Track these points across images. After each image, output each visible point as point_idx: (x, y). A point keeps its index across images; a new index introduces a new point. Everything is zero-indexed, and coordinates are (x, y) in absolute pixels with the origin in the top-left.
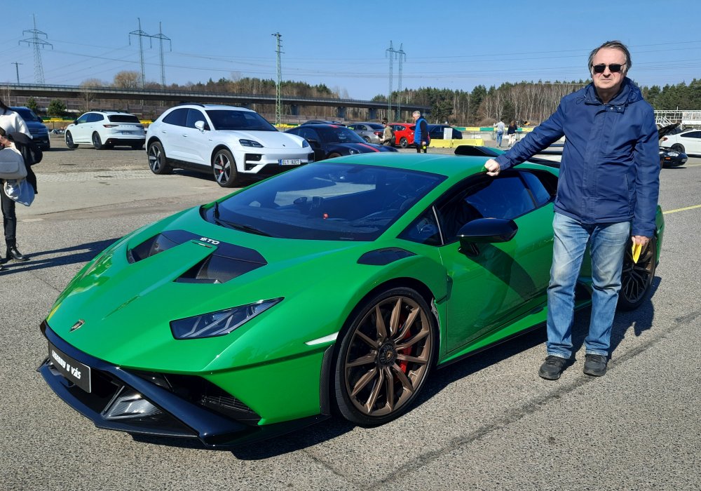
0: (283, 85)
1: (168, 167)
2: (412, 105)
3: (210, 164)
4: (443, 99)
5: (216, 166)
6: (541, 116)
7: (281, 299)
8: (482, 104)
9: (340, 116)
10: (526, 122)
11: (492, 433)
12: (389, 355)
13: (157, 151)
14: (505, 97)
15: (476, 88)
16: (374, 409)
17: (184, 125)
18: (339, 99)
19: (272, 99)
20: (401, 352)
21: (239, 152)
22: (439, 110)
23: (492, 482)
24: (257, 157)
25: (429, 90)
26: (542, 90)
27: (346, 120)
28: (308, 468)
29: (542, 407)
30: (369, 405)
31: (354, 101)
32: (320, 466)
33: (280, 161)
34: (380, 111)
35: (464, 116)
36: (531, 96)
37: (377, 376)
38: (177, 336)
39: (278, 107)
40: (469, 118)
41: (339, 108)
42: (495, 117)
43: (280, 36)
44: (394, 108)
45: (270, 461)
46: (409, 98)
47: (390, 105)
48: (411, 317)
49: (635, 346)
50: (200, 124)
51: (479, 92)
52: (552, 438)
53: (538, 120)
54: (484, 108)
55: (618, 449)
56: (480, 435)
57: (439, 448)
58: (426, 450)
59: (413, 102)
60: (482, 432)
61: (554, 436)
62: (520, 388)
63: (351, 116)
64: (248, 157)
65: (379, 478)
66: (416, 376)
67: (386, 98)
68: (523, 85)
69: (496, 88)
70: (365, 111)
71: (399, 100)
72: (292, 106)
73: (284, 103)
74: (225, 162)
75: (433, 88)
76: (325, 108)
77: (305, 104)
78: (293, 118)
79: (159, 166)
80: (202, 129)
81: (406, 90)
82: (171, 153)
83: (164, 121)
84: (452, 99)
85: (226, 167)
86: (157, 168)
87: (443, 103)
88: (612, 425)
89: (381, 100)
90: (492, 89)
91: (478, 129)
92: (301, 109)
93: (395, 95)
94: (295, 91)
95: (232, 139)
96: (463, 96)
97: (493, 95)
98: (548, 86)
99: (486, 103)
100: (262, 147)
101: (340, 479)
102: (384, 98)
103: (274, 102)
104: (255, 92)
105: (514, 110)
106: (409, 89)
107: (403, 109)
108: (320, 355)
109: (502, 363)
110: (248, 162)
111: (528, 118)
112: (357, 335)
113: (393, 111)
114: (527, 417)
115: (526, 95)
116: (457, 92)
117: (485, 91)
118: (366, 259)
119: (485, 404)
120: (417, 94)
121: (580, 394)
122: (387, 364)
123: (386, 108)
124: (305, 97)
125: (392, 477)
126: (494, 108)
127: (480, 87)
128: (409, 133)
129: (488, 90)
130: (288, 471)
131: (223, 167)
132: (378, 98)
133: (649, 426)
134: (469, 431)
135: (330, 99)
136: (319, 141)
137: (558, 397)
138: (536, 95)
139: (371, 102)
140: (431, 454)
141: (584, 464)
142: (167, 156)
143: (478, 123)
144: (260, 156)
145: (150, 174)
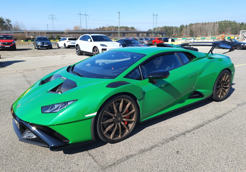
0: (121, 28)
1: (81, 53)
2: (160, 32)
3: (92, 52)
4: (170, 29)
5: (94, 53)
6: (202, 34)
7: (77, 100)
8: (183, 31)
9: (138, 36)
10: (197, 36)
11: (155, 148)
12: (119, 119)
13: (78, 48)
14: (190, 28)
15: (181, 25)
16: (113, 137)
17: (85, 41)
18: (137, 31)
19: (117, 32)
20: (124, 118)
21: (100, 48)
22: (169, 33)
23: (150, 169)
24: (105, 50)
25: (166, 27)
26: (203, 25)
29: (178, 138)
30: (111, 136)
31: (142, 31)
34: (150, 34)
35: (177, 35)
36: (199, 27)
37: (114, 126)
38: (43, 112)
39: (119, 34)
40: (179, 35)
41: (137, 34)
42: (187, 35)
43: (119, 13)
44: (154, 33)
45: (74, 155)
46: (159, 30)
47: (153, 32)
48: (128, 106)
49: (219, 115)
50: (89, 40)
51: (182, 27)
52: (178, 151)
53: (201, 35)
54: (183, 32)
55: (203, 158)
56: (151, 149)
57: (135, 153)
58: (130, 153)
59: (160, 31)
60: (153, 147)
61: (179, 151)
62: (171, 130)
63: (141, 36)
64: (103, 50)
65: (109, 164)
66: (131, 126)
67: (152, 30)
68: (197, 24)
69: (188, 25)
70: (145, 34)
71: (156, 31)
72: (123, 34)
73: (121, 33)
74: (96, 51)
75: (167, 26)
76: (133, 34)
77: (127, 33)
79: (79, 53)
81: (158, 27)
83: (80, 39)
84: (173, 29)
85: (97, 53)
86: (78, 54)
87: (170, 31)
88: (203, 147)
89: (150, 31)
90: (186, 25)
91: (181, 39)
92: (126, 35)
93: (155, 29)
94: (124, 29)
95: (98, 44)
96: (176, 28)
97: (187, 27)
98: (205, 24)
99: (184, 30)
100: (107, 46)
102: (151, 30)
104: (113, 30)
105: (193, 32)
106: (159, 27)
107: (157, 33)
108: (90, 120)
109: (167, 120)
111: (198, 35)
112: (105, 112)
113: (154, 34)
114: (171, 142)
115: (197, 27)
116: (175, 27)
117: (184, 26)
118: (110, 86)
119: (156, 136)
120: (162, 28)
121: (193, 133)
122: (118, 122)
123: (152, 33)
124: (127, 31)
125: (114, 164)
126: (187, 32)
127: (182, 25)
128: (157, 40)
129: (185, 26)
131: (96, 53)
132: (149, 30)
133: (218, 148)
134: (147, 147)
135: (134, 31)
136: (125, 44)
137: (184, 134)
138: (201, 27)
139: (147, 31)
140: (131, 155)
141: (188, 164)
142: (81, 50)
143: (181, 37)
144: (106, 49)
145: (77, 55)
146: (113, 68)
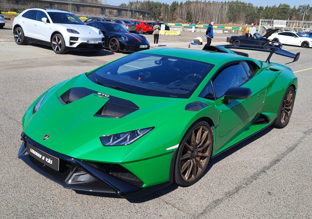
1: (26, 41)
2: (140, 9)
3: (50, 41)
4: (157, 8)
5: (54, 43)
6: (205, 19)
7: (153, 128)
8: (176, 11)
9: (103, 14)
10: (198, 22)
11: (241, 190)
12: (195, 153)
13: (19, 32)
14: (187, 8)
15: (173, 2)
16: (189, 178)
17: (35, 19)
18: (102, 4)
19: (68, 2)
20: (199, 151)
21: (67, 36)
22: (154, 13)
23: (251, 214)
24: (76, 39)
25: (149, 2)
26: (206, 5)
27: (105, 16)
28: (165, 207)
29: (260, 177)
30: (186, 177)
31: (110, 6)
32: (170, 206)
33: (88, 41)
34: (123, 12)
35: (166, 17)
36: (201, 9)
37: (190, 163)
38: (104, 145)
39: (70, 7)
40: (170, 18)
41: (102, 9)
42: (182, 18)
44: (131, 11)
46: (139, 6)
47: (129, 9)
48: (204, 135)
49: (290, 146)
50: (44, 19)
51: (175, 5)
52: (269, 192)
53: (204, 21)
54: (177, 14)
55: (300, 198)
56: (237, 191)
57: (221, 197)
58: (215, 198)
59: (141, 8)
60: (237, 190)
61: (270, 191)
62: (246, 167)
63: (108, 14)
64: (72, 38)
65: (200, 212)
66: (204, 162)
67: (127, 5)
68: (197, 2)
69: (183, 3)
70: (115, 11)
71: (133, 7)
72: (77, 6)
73: (73, 4)
74: (59, 41)
75: (151, 1)
76: (94, 8)
77: (84, 6)
78: (77, 13)
80: (46, 22)
81: (137, 1)
82: (27, 34)
83: (23, 16)
84: (161, 7)
85: (59, 43)
86: (19, 41)
87: (156, 10)
88: (293, 186)
89: (124, 6)
90: (181, 3)
91: (174, 24)
92: (81, 8)
93: (131, 4)
95: (62, 28)
96: (166, 6)
97: (182, 6)
98: (209, 3)
99: (178, 11)
100: (79, 33)
101: (182, 213)
102: (125, 5)
103: (67, 4)
105: (192, 15)
106: (138, 1)
107: (136, 12)
108: (171, 154)
109: (233, 154)
110: (71, 41)
111: (199, 20)
112: (185, 144)
113: (130, 12)
114: (254, 182)
115: (198, 7)
116: (164, 4)
117: (178, 4)
119: (233, 175)
120: (142, 4)
121: (274, 170)
122: (194, 157)
123: (127, 10)
124: (83, 2)
125: (205, 211)
126: (182, 13)
127: (175, 2)
128: (144, 26)
129: (179, 4)
130: (156, 208)
131: (57, 43)
132: (122, 5)
133: (309, 186)
134: (231, 189)
135: (97, 4)
136: (105, 31)
137: (265, 172)
138: (203, 8)
139: (119, 7)
140: (218, 200)
141: (288, 205)
142: (25, 35)
143: (173, 21)
144: (78, 38)
145: (15, 44)
146: (140, 78)
